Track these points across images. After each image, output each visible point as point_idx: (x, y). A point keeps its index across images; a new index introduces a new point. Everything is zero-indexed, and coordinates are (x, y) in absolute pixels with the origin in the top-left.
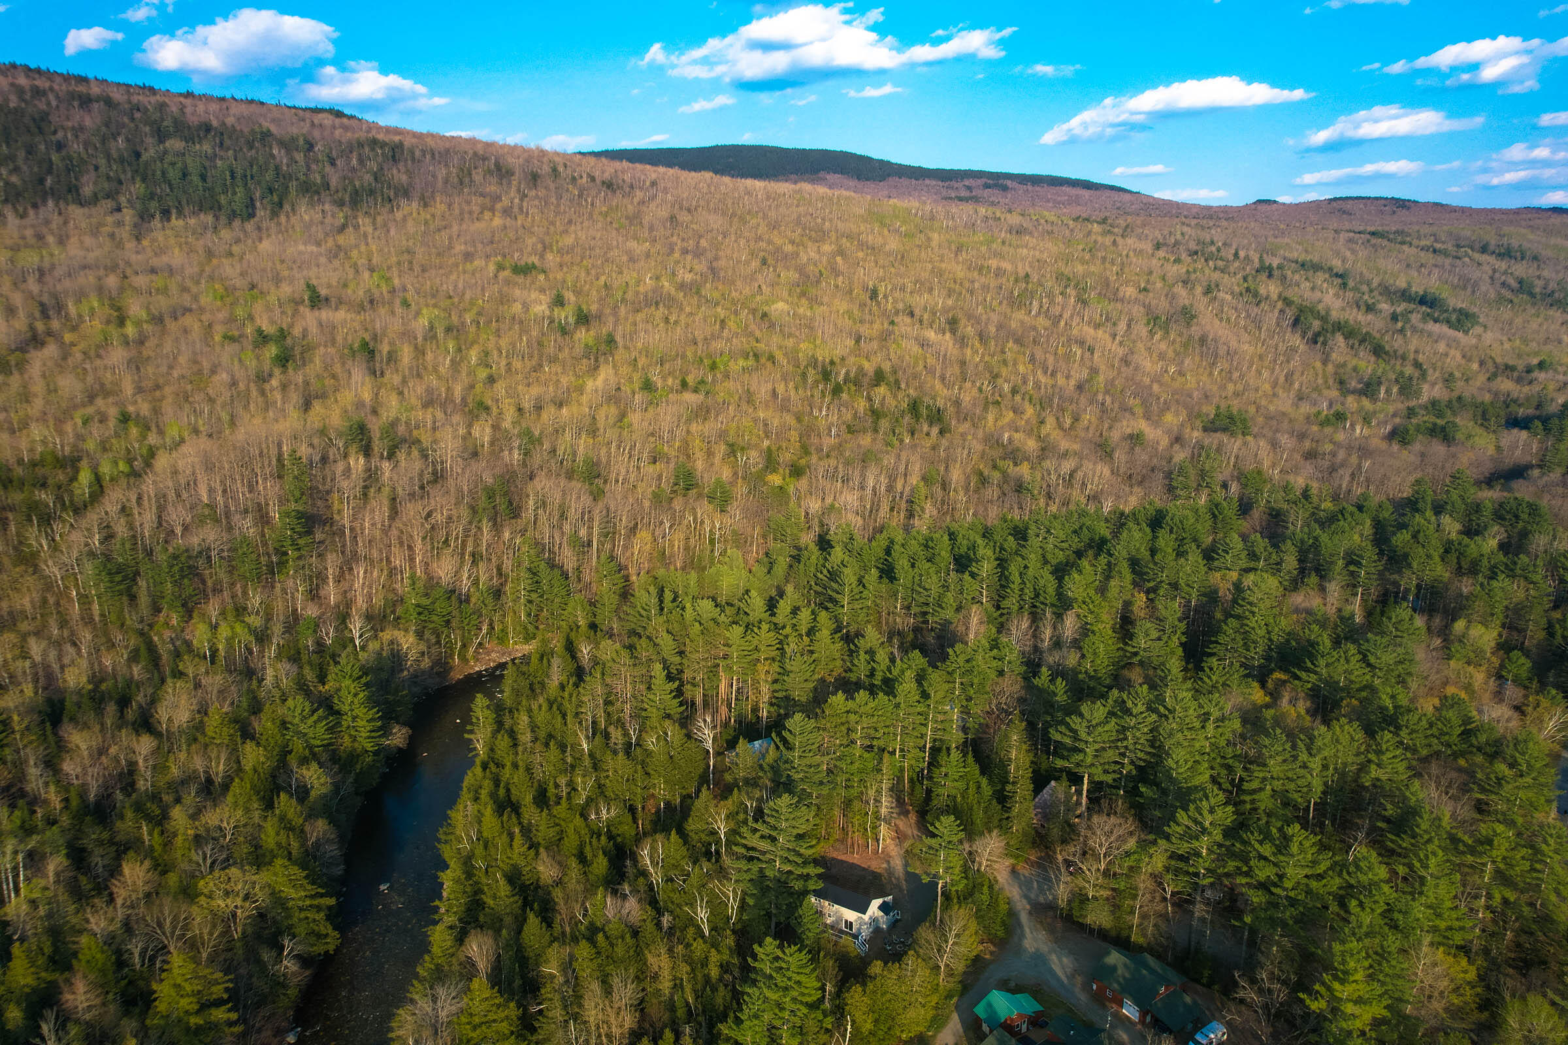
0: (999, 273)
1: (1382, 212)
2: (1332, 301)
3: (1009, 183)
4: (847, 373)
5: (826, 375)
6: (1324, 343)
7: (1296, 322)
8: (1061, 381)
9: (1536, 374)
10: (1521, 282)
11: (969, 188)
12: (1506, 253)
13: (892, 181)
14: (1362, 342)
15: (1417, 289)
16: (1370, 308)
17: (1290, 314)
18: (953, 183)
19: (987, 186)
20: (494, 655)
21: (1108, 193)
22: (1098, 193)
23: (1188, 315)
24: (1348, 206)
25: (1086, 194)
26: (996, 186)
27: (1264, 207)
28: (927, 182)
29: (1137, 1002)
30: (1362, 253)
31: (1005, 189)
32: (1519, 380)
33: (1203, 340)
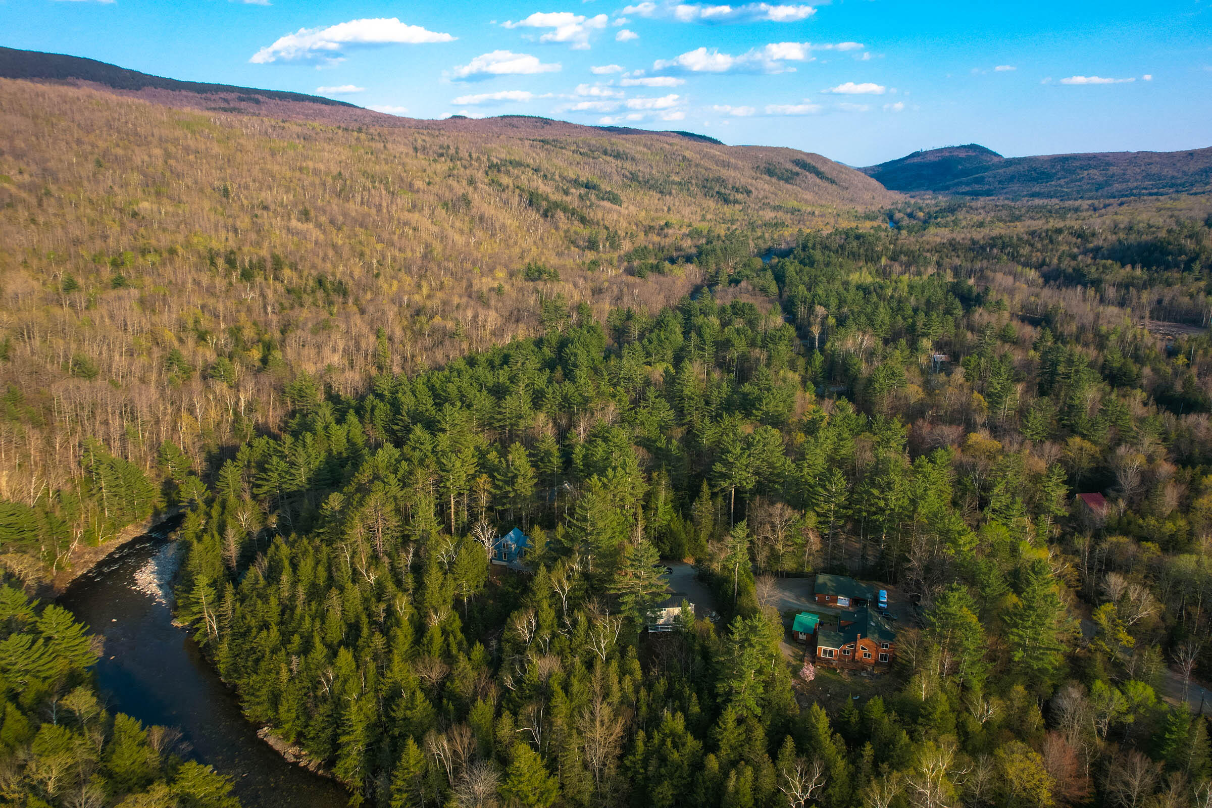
0: (316, 172)
1: (536, 127)
2: (544, 188)
3: (260, 97)
4: (251, 261)
5: (231, 262)
6: (552, 217)
7: (531, 203)
8: (409, 254)
9: (666, 231)
10: (631, 173)
11: (226, 100)
12: (617, 156)
13: (149, 89)
14: (573, 214)
15: (583, 179)
16: (566, 193)
17: (525, 196)
18: (209, 95)
19: (241, 99)
20: (87, 556)
21: (343, 108)
22: (335, 108)
23: (467, 201)
24: (515, 121)
25: (327, 108)
26: (250, 99)
27: (459, 121)
28: (184, 93)
29: (846, 595)
30: (543, 155)
31: (257, 102)
32: (659, 235)
33: (482, 218)
